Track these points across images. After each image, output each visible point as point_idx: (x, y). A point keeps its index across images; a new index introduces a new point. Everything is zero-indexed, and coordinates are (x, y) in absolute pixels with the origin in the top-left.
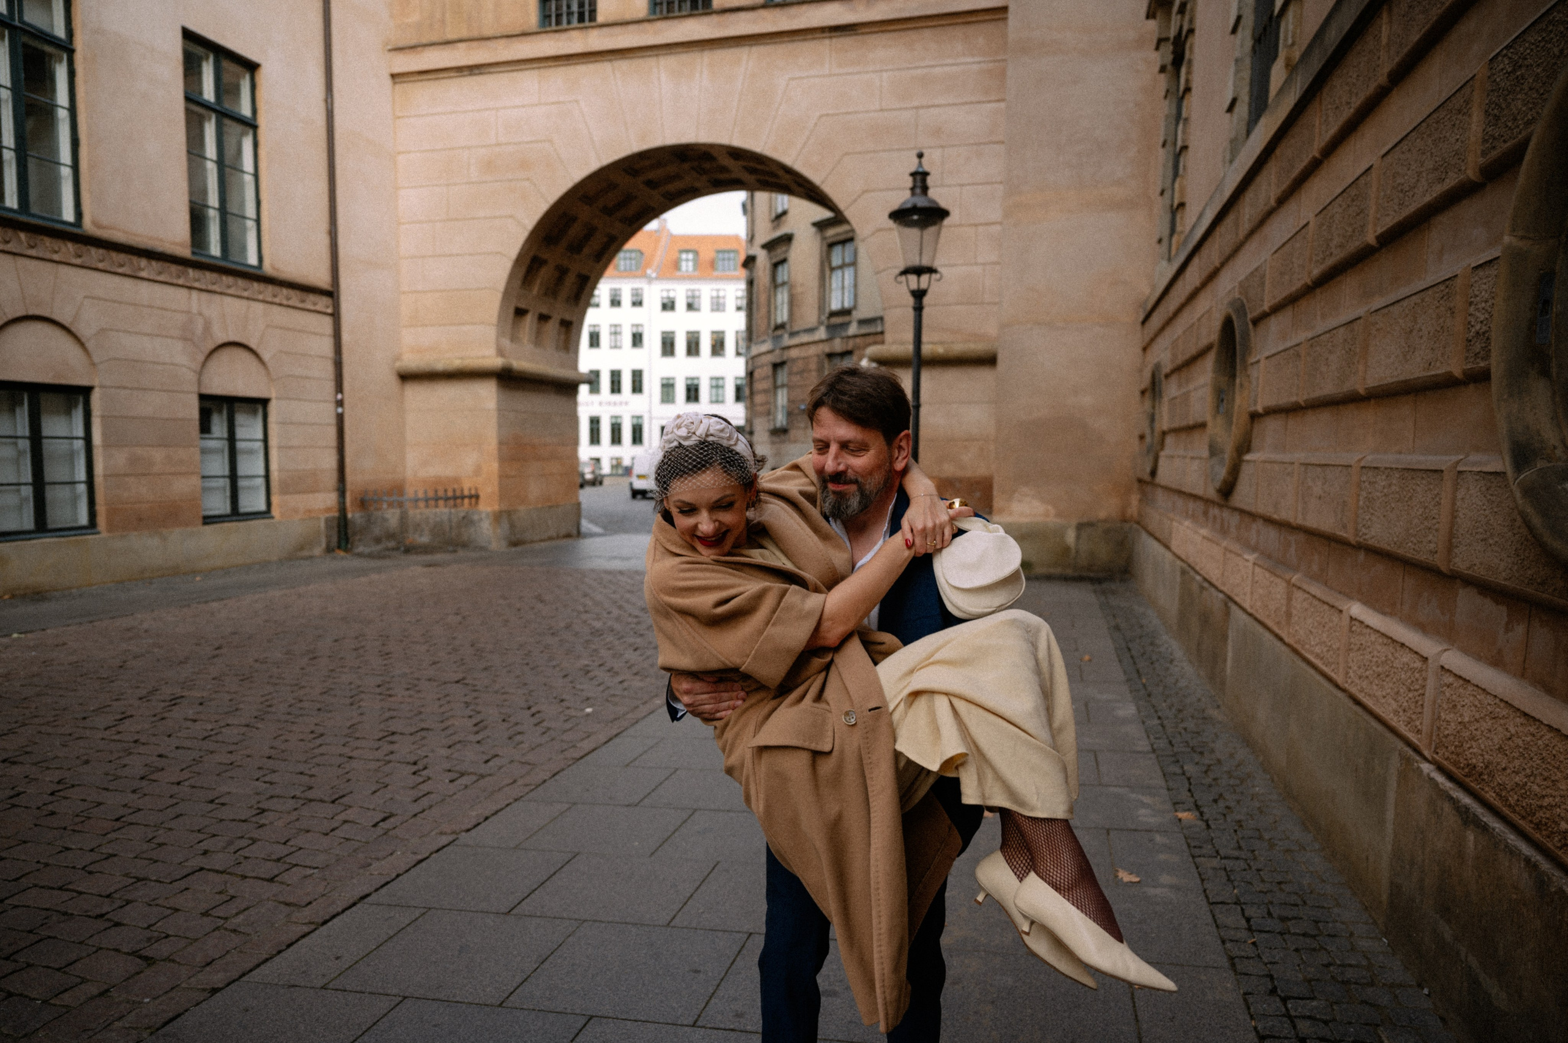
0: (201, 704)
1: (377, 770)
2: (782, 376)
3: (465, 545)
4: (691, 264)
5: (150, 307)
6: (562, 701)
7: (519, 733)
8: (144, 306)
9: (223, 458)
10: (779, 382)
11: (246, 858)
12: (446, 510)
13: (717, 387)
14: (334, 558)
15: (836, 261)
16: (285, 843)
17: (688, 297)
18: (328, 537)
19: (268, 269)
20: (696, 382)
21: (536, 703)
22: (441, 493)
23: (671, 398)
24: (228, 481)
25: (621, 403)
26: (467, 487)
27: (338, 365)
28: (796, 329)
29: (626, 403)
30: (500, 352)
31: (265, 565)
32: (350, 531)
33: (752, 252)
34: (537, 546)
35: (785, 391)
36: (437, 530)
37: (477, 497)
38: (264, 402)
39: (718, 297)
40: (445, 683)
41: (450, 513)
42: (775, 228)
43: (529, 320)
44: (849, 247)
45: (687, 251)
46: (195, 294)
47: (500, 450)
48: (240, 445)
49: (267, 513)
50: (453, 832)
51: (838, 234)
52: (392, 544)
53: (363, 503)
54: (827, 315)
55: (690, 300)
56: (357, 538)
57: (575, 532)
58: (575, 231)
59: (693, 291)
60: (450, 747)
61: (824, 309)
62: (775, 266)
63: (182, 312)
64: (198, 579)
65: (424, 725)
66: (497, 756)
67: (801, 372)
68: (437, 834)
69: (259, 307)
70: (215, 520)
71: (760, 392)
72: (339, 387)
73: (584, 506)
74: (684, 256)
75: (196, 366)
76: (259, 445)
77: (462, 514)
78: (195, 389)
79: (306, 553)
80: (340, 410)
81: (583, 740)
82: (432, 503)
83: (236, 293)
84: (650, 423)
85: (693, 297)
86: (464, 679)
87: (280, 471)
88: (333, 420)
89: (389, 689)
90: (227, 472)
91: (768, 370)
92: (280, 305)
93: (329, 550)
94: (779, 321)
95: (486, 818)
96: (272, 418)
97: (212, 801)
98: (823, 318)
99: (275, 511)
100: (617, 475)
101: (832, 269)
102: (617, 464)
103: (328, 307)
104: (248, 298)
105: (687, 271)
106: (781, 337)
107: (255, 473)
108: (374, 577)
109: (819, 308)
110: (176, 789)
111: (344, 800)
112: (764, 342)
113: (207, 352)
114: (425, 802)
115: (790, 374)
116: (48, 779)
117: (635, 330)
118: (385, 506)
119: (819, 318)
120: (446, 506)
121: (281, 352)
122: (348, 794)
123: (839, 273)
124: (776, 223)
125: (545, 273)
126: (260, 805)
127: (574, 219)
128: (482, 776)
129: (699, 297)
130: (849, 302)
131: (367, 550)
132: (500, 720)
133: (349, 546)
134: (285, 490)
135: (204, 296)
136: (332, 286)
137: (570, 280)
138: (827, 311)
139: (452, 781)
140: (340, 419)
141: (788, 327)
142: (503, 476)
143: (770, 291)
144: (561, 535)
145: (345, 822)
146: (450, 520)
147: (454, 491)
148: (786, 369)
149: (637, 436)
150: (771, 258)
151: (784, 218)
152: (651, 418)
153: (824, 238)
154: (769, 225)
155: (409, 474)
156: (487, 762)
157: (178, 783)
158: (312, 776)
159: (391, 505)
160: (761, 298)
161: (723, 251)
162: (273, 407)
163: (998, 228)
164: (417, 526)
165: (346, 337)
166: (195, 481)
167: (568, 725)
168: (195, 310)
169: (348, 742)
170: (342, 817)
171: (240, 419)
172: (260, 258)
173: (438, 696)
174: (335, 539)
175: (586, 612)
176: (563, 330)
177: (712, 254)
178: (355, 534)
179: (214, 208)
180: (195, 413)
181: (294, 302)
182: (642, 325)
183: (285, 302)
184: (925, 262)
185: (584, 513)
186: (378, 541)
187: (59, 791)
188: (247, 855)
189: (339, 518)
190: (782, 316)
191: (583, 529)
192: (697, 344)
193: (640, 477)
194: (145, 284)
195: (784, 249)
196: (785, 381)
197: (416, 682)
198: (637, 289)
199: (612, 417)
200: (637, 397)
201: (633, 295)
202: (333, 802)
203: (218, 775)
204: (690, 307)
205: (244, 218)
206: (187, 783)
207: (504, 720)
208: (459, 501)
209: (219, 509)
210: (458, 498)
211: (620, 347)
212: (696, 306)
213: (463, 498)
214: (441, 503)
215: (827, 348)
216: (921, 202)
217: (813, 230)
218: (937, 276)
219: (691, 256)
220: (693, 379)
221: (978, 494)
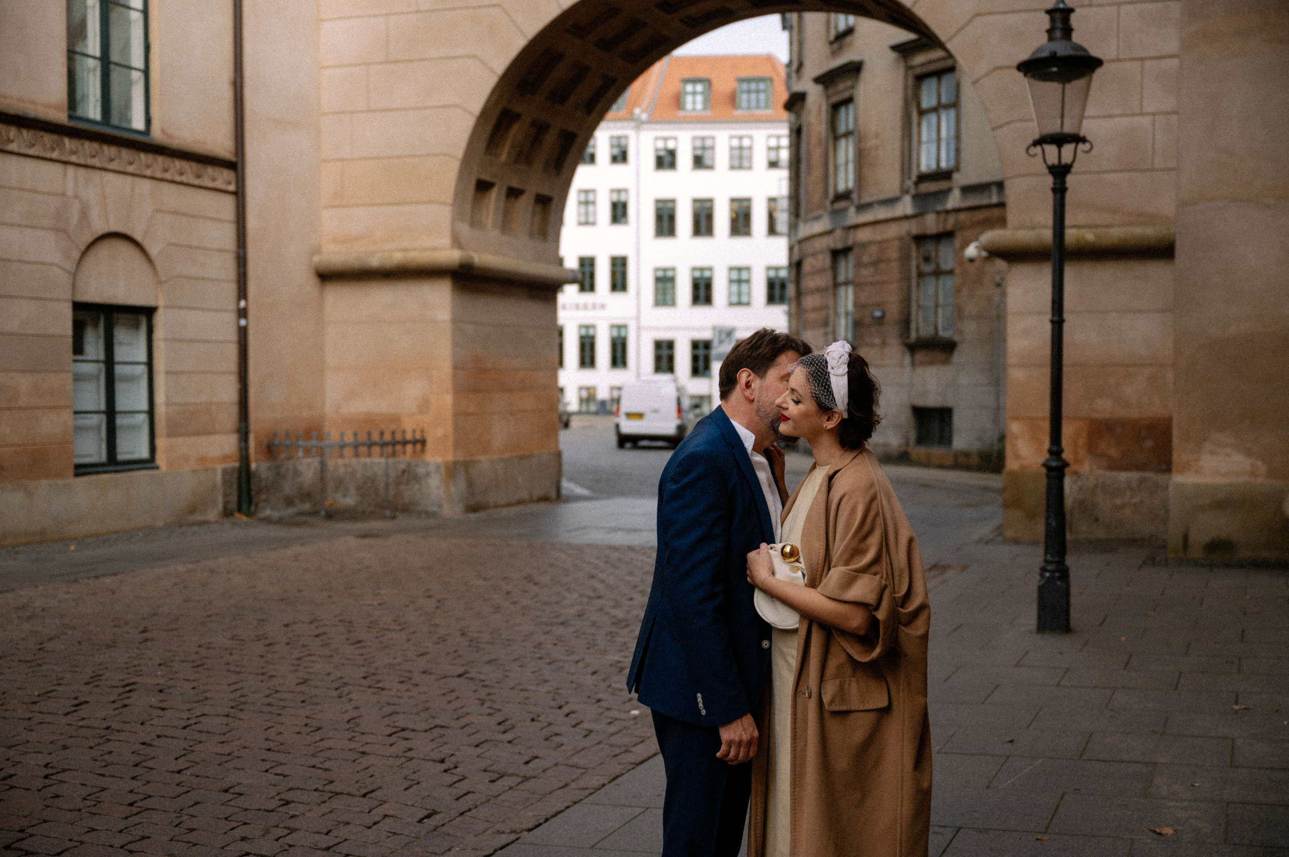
0: (161, 691)
1: (401, 766)
2: (846, 269)
3: (406, 509)
4: (699, 98)
5: (21, 189)
6: (599, 701)
7: (557, 734)
8: (13, 188)
9: (99, 386)
10: (841, 278)
11: (290, 846)
12: (383, 460)
13: (739, 281)
14: (235, 524)
15: (928, 100)
16: (327, 834)
17: (695, 148)
18: (225, 495)
19: (157, 135)
20: (707, 274)
21: (567, 703)
22: (376, 437)
23: (669, 297)
24: (103, 417)
25: (594, 306)
26: (409, 428)
27: (242, 261)
28: (866, 199)
29: (603, 306)
30: (456, 242)
31: (150, 531)
32: (253, 487)
33: (798, 88)
34: (505, 512)
35: (851, 290)
36: (367, 487)
37: (423, 442)
38: (149, 312)
39: (741, 148)
40: (445, 677)
41: (387, 465)
42: (834, 54)
43: (494, 197)
44: (947, 82)
45: (694, 81)
46: (71, 170)
47: (455, 376)
48: (119, 370)
49: (149, 463)
50: (513, 832)
51: (931, 62)
52: (307, 506)
53: (270, 450)
54: (914, 178)
55: (699, 153)
56: (263, 497)
57: (553, 494)
58: (560, 72)
59: (703, 139)
60: (477, 746)
61: (910, 169)
62: (835, 108)
63: (55, 194)
64: (73, 548)
65: (439, 722)
66: (536, 757)
67: (876, 263)
68: (493, 833)
69: (145, 186)
70: (90, 470)
71: (813, 292)
72: (242, 292)
73: (565, 457)
74: (689, 88)
75: (70, 266)
76: (142, 370)
77: (402, 466)
78: (68, 295)
79: (197, 517)
80: (243, 322)
81: (636, 744)
82: (363, 450)
83: (118, 169)
84: (638, 337)
85: (704, 148)
86: (465, 673)
87: (167, 404)
88: (233, 336)
89: (379, 682)
90: (103, 407)
91: (824, 260)
92: (173, 182)
93: (227, 513)
94: (841, 187)
95: (547, 820)
96: (159, 334)
97: (226, 791)
98: (909, 183)
99: (161, 459)
100: (588, 413)
101: (922, 113)
102: (588, 397)
103: (229, 183)
104: (133, 175)
105: (694, 109)
106: (844, 210)
107: (137, 408)
108: (297, 549)
109: (903, 170)
110: (178, 778)
111: (378, 794)
112: (818, 218)
113: (83, 248)
114: (469, 800)
115: (859, 265)
116: (33, 763)
117: (615, 197)
118: (300, 454)
119: (902, 182)
120: (381, 455)
121: (170, 244)
122: (377, 789)
123: (933, 117)
124: (836, 46)
125: (516, 132)
126: (283, 796)
127: (561, 57)
128: (526, 779)
129: (712, 148)
130: (948, 161)
131: (276, 515)
132: (529, 720)
133: (253, 508)
134: (172, 433)
135: (82, 172)
136: (236, 155)
137: (550, 139)
138: (914, 174)
139: (492, 781)
140: (243, 333)
141: (855, 196)
142: (459, 415)
143: (827, 141)
144: (535, 497)
145: (385, 816)
146: (387, 475)
147: (393, 433)
148: (852, 258)
149: (619, 354)
150: (828, 97)
151: (848, 39)
152: (639, 328)
153: (909, 68)
154: (826, 49)
155: (329, 409)
156: (527, 763)
157: (179, 772)
158: (326, 770)
159: (308, 451)
160: (814, 152)
161: (749, 80)
162: (160, 319)
163: (1175, 62)
164: (340, 484)
165: (252, 223)
166: (67, 417)
167: (612, 729)
168: (70, 193)
169: (354, 737)
170: (381, 811)
171: (121, 334)
172: (148, 121)
173: (443, 691)
174: (234, 498)
175: (599, 597)
176: (539, 208)
177: (732, 85)
178: (259, 492)
179: (94, 57)
180: (67, 328)
181: (189, 178)
182: (626, 191)
183: (178, 178)
184: (1068, 129)
185: (566, 468)
186: (289, 502)
187: (52, 774)
188: (290, 842)
189: (240, 470)
190: (845, 180)
191: (564, 492)
192: (710, 217)
193: (629, 415)
194: (14, 160)
195: (849, 83)
196: (851, 276)
197: (408, 674)
198: (619, 138)
199: (581, 327)
200: (619, 297)
201: (612, 146)
202: (364, 796)
203: (219, 765)
204: (699, 162)
205: (130, 68)
206: (188, 772)
207: (533, 720)
208: (399, 448)
209: (90, 456)
210: (398, 442)
211: (594, 224)
212: (707, 161)
213: (405, 443)
214: (376, 450)
215: (914, 228)
216: (1061, 49)
217: (892, 55)
218: (1087, 146)
219: (699, 88)
220: (702, 269)
221: (1149, 444)
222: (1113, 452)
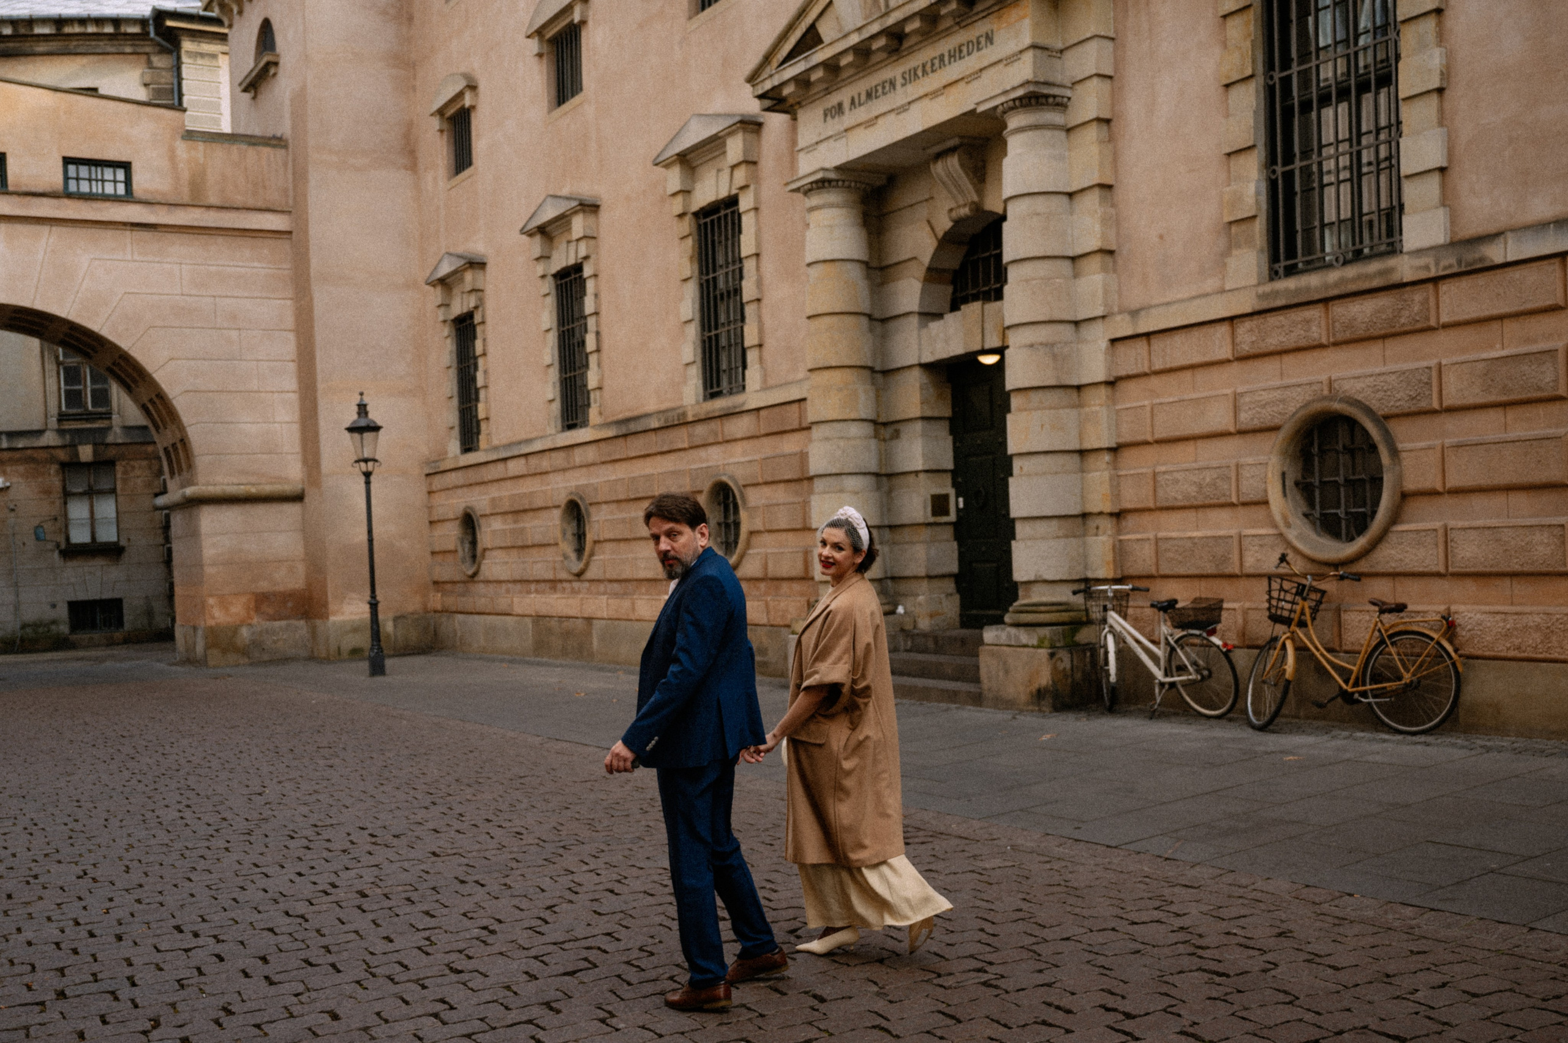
163: (292, 395)
184: (370, 456)
216: (363, 423)
221: (290, 604)
222: (271, 611)
